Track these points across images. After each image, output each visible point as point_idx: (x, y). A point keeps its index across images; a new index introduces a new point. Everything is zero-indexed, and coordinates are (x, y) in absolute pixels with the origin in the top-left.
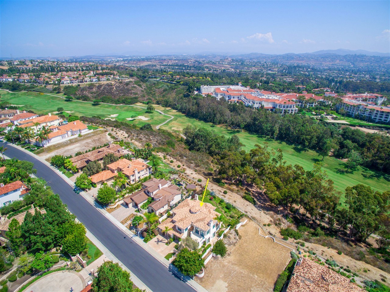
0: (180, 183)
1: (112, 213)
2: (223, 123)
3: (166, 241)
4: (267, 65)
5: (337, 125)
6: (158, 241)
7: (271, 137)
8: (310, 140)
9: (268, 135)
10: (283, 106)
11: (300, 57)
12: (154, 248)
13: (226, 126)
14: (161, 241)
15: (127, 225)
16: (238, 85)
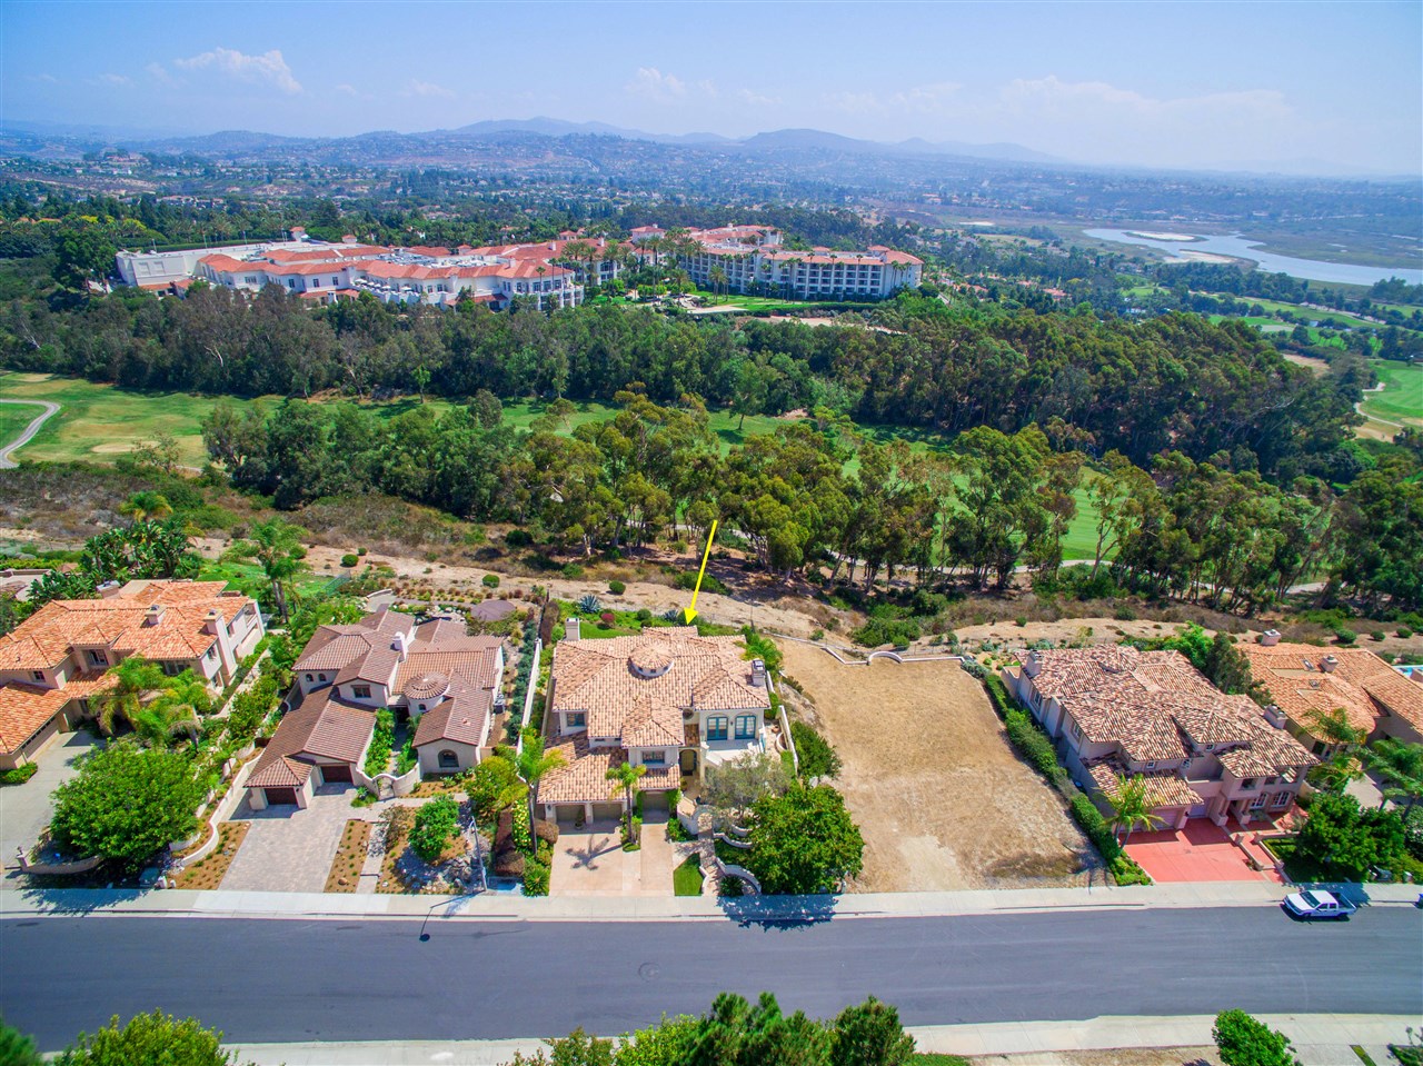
0: (429, 613)
1: (229, 877)
2: (329, 385)
3: (616, 836)
4: (322, 176)
5: (724, 319)
6: (585, 859)
7: (539, 399)
8: (686, 373)
9: (527, 394)
10: (531, 284)
11: (424, 144)
12: (599, 893)
13: (346, 393)
14: (595, 853)
15: (375, 880)
16: (291, 238)
